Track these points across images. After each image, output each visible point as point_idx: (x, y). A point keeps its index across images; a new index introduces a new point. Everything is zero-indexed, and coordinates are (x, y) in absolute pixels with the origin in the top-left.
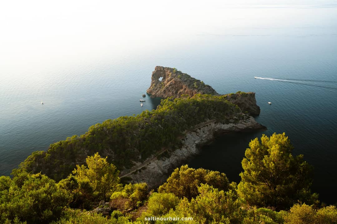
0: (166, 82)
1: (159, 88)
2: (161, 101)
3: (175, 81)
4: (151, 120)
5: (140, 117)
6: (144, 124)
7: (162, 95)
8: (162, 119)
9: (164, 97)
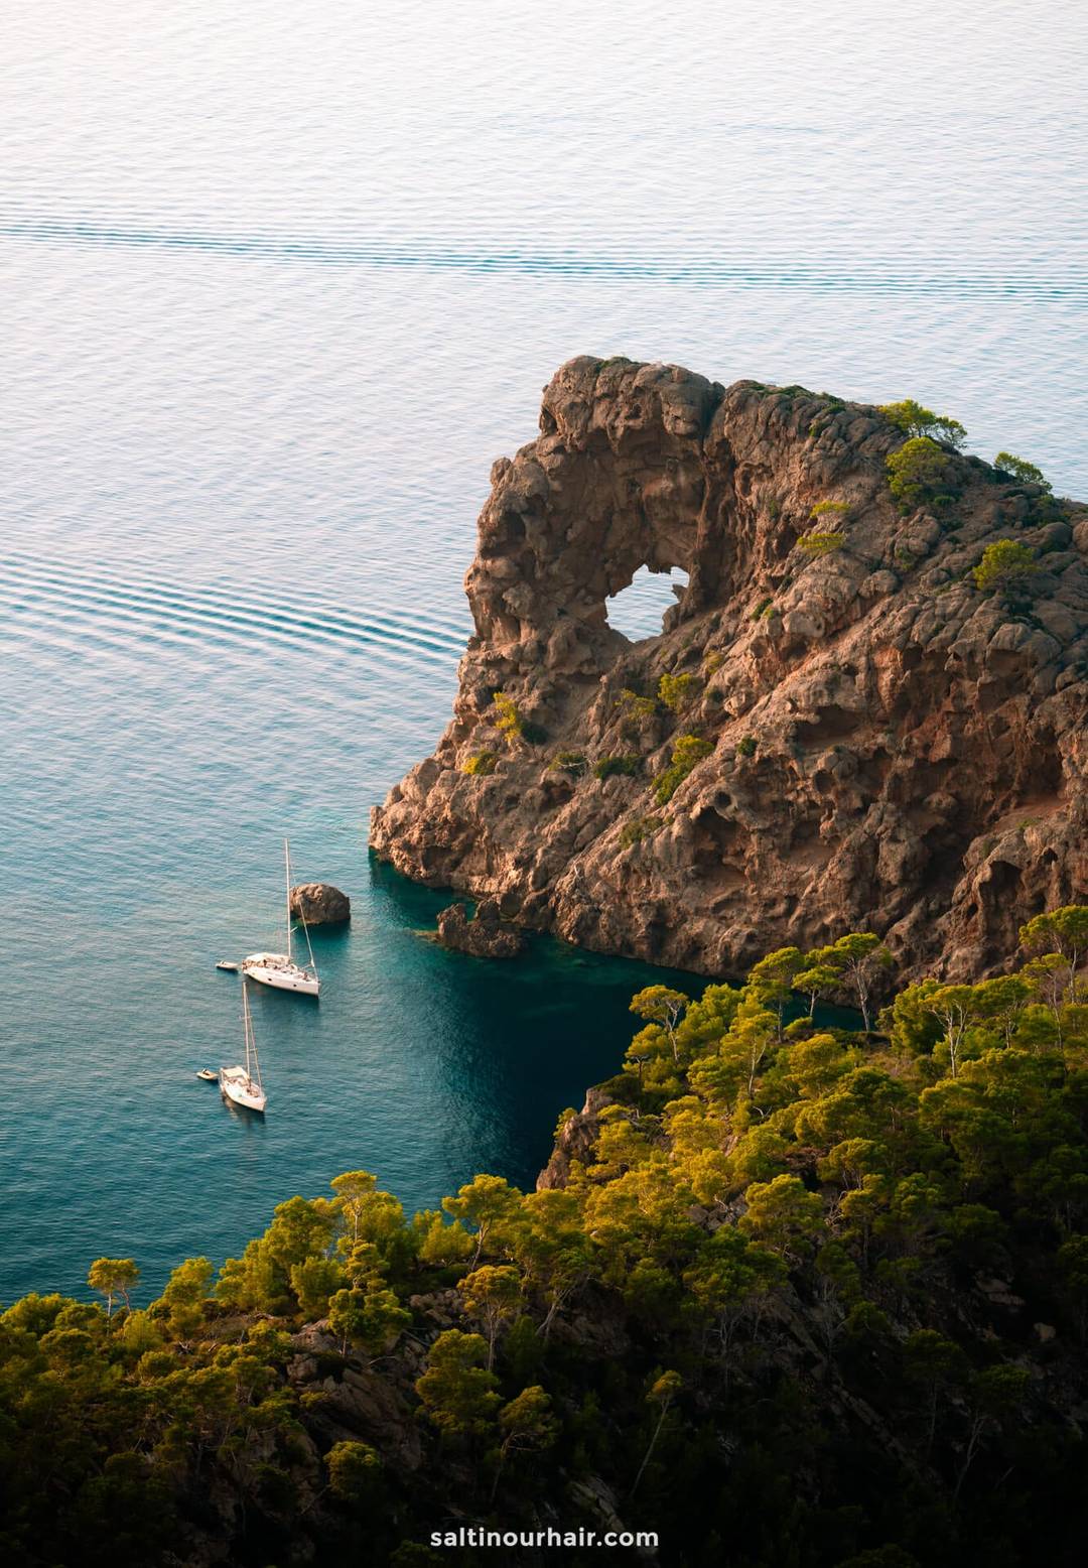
0: (741, 661)
1: (609, 770)
2: (639, 1023)
3: (912, 655)
4: (428, 1375)
5: (212, 1313)
6: (289, 1455)
7: (661, 908)
8: (645, 1362)
9: (696, 947)
